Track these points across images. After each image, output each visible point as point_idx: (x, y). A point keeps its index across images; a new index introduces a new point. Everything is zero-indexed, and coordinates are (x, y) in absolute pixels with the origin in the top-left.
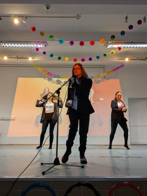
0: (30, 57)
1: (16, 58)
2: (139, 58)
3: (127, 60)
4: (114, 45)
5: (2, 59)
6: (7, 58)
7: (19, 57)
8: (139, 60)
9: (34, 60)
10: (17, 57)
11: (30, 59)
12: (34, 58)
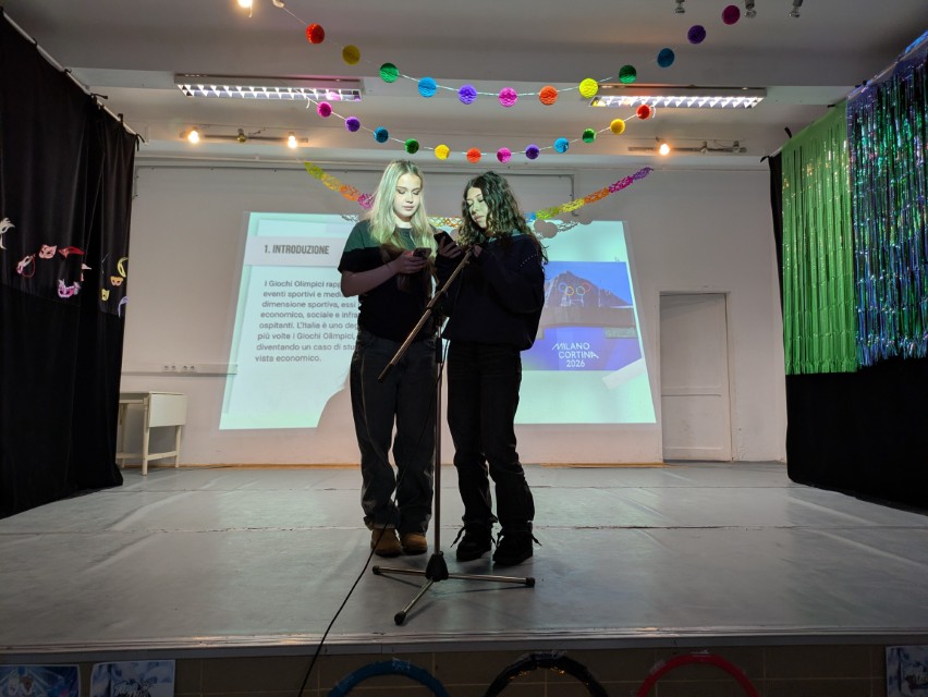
0: (292, 133)
1: (234, 138)
2: (708, 146)
3: (664, 150)
4: (623, 98)
5: (181, 140)
6: (201, 137)
7: (246, 134)
8: (710, 150)
9: (305, 145)
10: (241, 134)
11: (292, 143)
12: (307, 140)
